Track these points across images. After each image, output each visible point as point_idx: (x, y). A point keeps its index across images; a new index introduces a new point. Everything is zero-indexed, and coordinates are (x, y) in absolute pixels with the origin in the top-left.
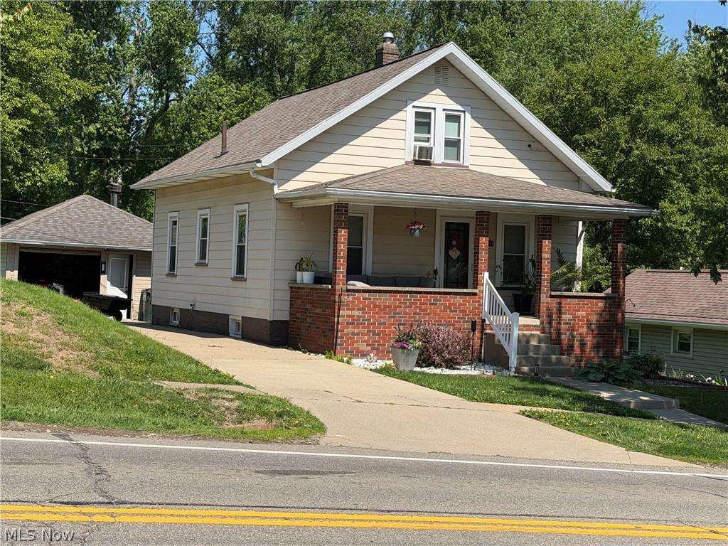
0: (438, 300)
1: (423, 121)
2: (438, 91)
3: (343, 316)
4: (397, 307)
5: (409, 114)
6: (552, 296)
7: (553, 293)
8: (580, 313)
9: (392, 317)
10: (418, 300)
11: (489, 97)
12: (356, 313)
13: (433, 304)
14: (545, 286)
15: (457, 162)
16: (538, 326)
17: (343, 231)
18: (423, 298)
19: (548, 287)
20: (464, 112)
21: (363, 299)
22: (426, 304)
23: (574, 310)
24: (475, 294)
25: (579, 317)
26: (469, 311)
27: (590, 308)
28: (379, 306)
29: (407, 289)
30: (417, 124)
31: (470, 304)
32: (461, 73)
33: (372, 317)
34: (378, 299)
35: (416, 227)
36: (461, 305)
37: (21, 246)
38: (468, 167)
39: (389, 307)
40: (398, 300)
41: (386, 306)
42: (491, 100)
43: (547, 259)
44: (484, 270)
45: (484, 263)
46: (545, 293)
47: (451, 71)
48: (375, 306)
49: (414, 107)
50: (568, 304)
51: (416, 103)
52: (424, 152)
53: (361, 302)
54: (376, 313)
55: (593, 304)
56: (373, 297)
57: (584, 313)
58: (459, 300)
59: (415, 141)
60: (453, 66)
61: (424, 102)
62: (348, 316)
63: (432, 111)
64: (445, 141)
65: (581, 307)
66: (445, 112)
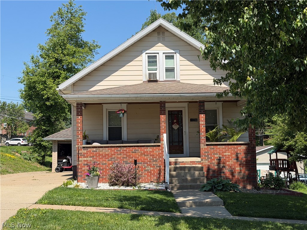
0: (137, 150)
1: (152, 60)
2: (160, 44)
3: (82, 161)
4: (113, 155)
5: (144, 57)
6: (207, 145)
7: (207, 143)
8: (227, 154)
9: (110, 160)
10: (125, 151)
11: (189, 44)
12: (89, 159)
13: (134, 152)
14: (203, 140)
15: (174, 79)
16: (200, 162)
17: (79, 117)
18: (128, 149)
19: (204, 140)
20: (176, 53)
21: (93, 151)
22: (130, 152)
23: (222, 152)
24: (159, 146)
25: (226, 156)
26: (157, 155)
27: (233, 150)
28: (102, 155)
29: (117, 145)
30: (149, 62)
31: (156, 151)
32: (172, 33)
33: (98, 161)
34: (101, 151)
35: (120, 112)
36: (151, 152)
37: (58, 141)
38: (179, 81)
39: (108, 155)
40: (113, 151)
41: (106, 155)
42: (191, 45)
43: (203, 125)
44: (164, 133)
45: (164, 129)
46: (203, 143)
47: (166, 33)
48: (100, 155)
49: (146, 53)
50: (218, 149)
51: (147, 52)
52: (152, 76)
53: (91, 153)
54: (101, 159)
55: (235, 148)
56: (98, 150)
57: (229, 154)
58: (149, 149)
59: (148, 71)
60: (167, 31)
61: (152, 50)
62: (85, 161)
63: (157, 55)
64: (166, 69)
65: (227, 150)
66: (164, 54)
